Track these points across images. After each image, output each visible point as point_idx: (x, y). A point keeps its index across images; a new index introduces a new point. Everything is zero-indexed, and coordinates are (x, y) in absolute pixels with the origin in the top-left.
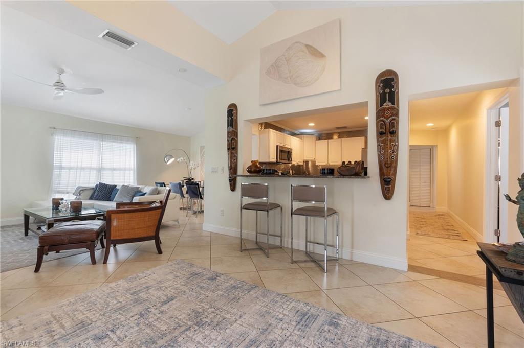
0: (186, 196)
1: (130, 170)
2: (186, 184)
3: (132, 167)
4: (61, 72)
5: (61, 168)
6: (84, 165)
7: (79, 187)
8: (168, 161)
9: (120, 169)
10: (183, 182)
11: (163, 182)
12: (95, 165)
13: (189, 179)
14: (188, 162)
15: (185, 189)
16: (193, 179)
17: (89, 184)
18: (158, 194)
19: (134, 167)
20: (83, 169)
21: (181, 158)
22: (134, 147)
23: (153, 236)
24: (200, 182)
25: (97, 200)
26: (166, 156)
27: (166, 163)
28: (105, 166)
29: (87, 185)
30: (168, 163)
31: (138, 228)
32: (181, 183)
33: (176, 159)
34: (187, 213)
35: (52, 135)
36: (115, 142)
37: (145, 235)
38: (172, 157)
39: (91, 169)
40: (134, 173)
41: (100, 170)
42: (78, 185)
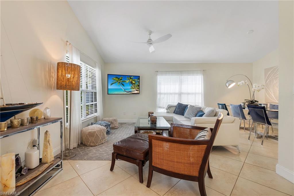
0: (248, 117)
1: (199, 94)
2: (247, 106)
3: (201, 91)
4: (150, 33)
5: (160, 94)
6: (171, 92)
7: (169, 105)
8: (229, 85)
9: (192, 94)
10: (245, 104)
11: (224, 103)
12: (177, 91)
13: (252, 101)
14: (250, 85)
15: (246, 111)
16: (256, 101)
17: (174, 103)
18: (214, 116)
19: (202, 92)
20: (171, 94)
21: (242, 82)
22: (202, 78)
23: (195, 177)
24: (267, 105)
25: (177, 114)
26: (228, 81)
27: (227, 87)
28: (183, 91)
29: (173, 104)
30: (230, 87)
31: (177, 162)
32: (242, 104)
33: (237, 84)
34: (250, 134)
35: (156, 75)
36: (189, 75)
37: (186, 173)
38: (233, 82)
39: (175, 94)
40: (202, 96)
41: (180, 94)
42: (168, 104)
